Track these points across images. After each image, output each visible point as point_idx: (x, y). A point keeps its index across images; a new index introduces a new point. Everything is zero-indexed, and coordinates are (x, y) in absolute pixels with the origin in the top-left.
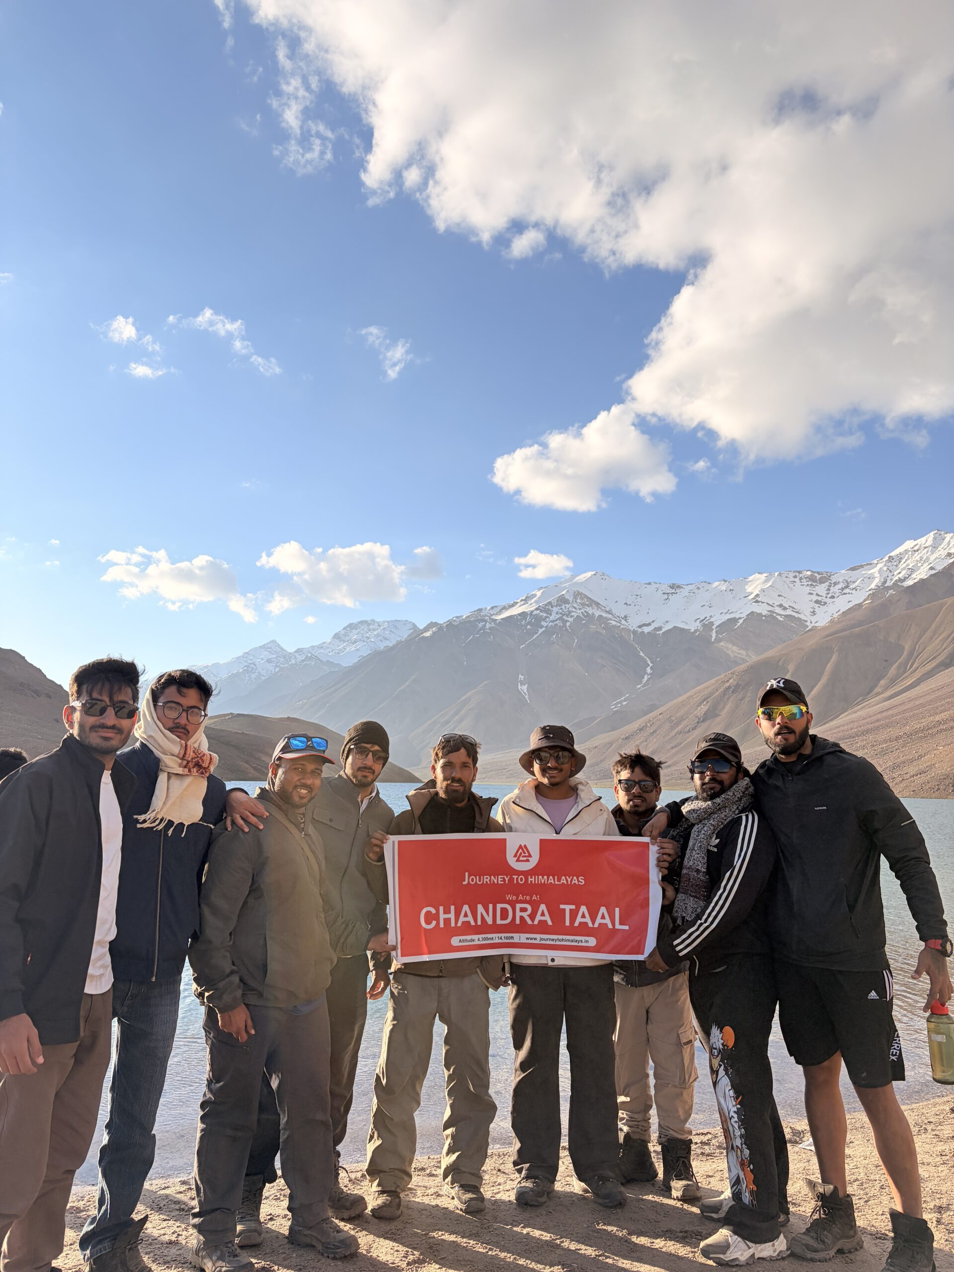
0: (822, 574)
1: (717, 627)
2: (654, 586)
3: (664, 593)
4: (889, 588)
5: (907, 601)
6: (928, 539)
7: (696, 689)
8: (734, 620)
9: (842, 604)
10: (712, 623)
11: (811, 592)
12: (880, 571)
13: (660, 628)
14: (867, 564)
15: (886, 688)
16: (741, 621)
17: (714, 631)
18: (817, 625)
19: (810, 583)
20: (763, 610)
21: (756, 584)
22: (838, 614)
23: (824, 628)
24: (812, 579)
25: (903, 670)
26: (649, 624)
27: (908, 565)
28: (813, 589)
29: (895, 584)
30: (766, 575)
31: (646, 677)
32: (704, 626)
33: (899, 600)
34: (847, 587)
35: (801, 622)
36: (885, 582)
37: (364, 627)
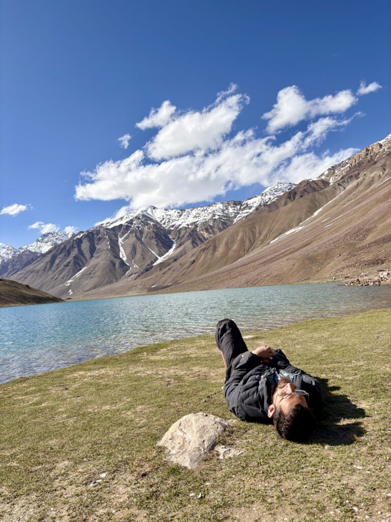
0: (238, 202)
4: (262, 206)
5: (268, 210)
8: (205, 223)
10: (198, 224)
11: (234, 209)
12: (259, 199)
13: (178, 227)
14: (254, 197)
17: (198, 227)
19: (233, 206)
22: (244, 217)
25: (265, 238)
26: (173, 226)
29: (264, 204)
31: (173, 248)
32: (195, 225)
33: (265, 210)
34: (247, 207)
35: (231, 222)
36: (261, 203)
37: (50, 235)
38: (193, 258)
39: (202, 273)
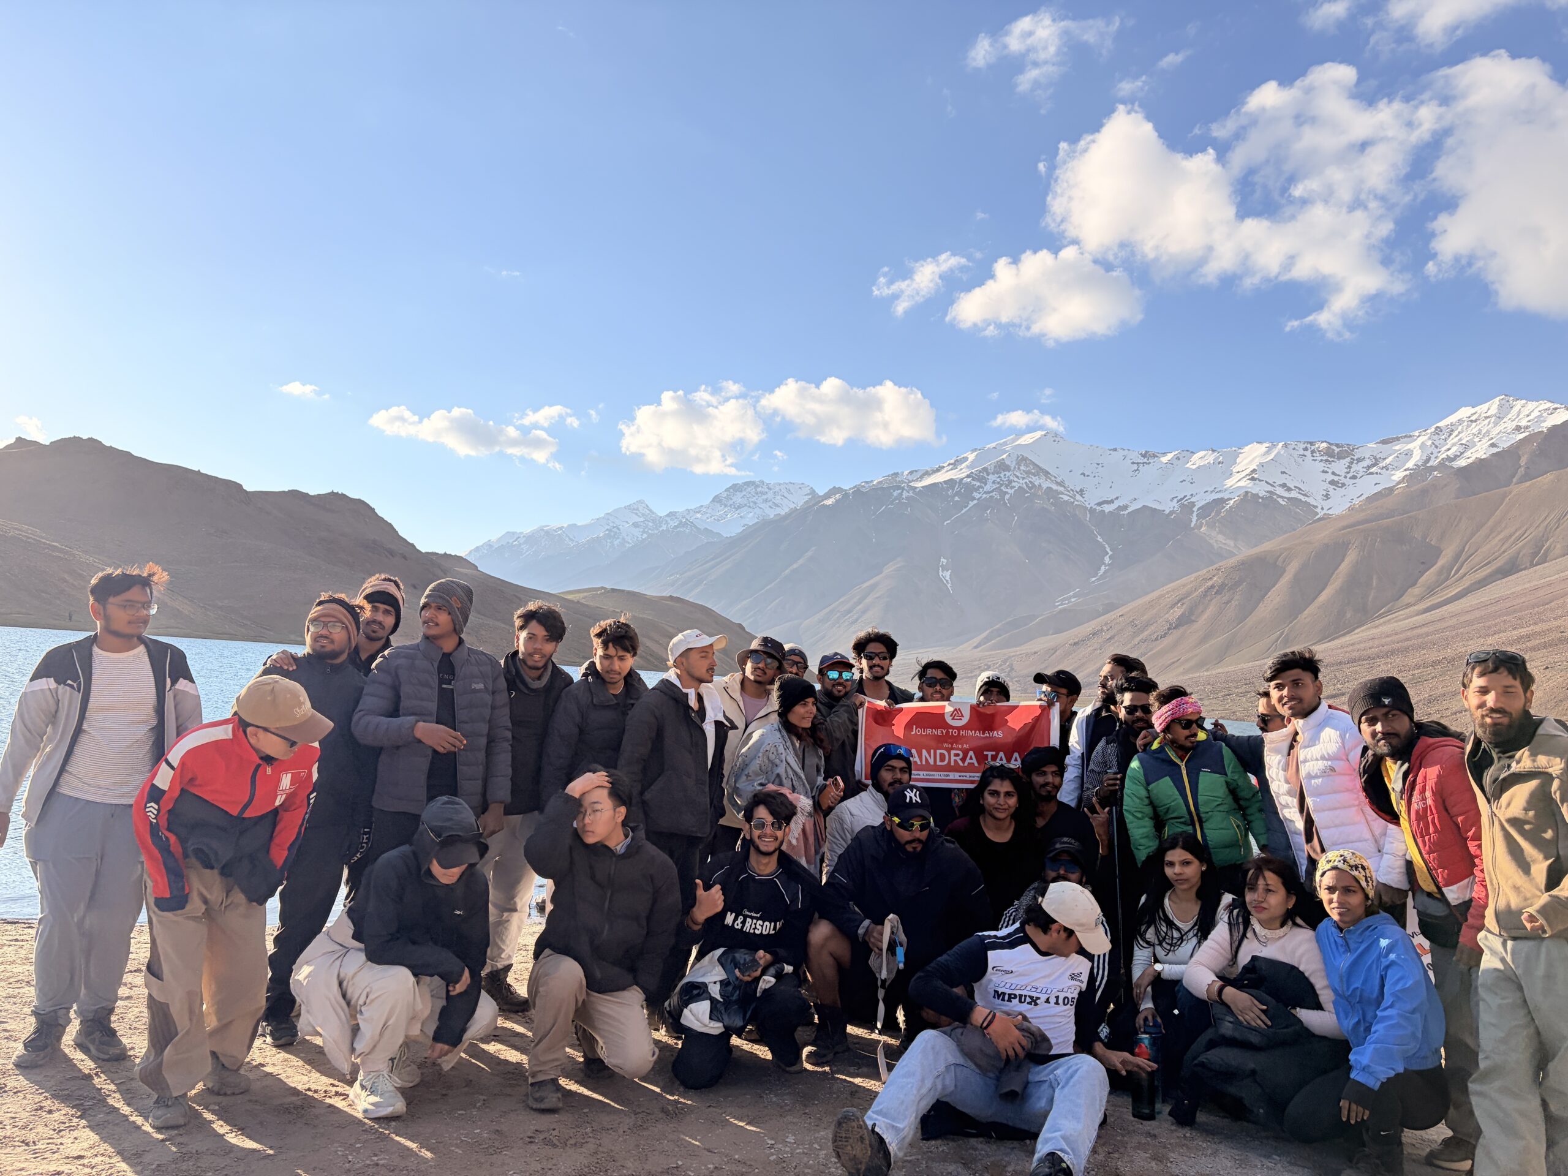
0: (1342, 447)
1: (1198, 510)
2: (1121, 453)
3: (1133, 463)
4: (1433, 469)
5: (1458, 486)
6: (1492, 406)
7: (1168, 586)
8: (1222, 501)
9: (1367, 487)
10: (1193, 504)
11: (1326, 469)
12: (1423, 446)
13: (1125, 507)
14: (1406, 436)
15: (1422, 599)
16: (1232, 502)
17: (1195, 514)
18: (1330, 512)
19: (1324, 458)
20: (1261, 490)
21: (1253, 455)
22: (1361, 499)
23: (1340, 517)
24: (1329, 453)
25: (1445, 575)
26: (1112, 502)
27: (1460, 440)
28: (1329, 466)
29: (1442, 465)
30: (1267, 445)
31: (1103, 568)
32: (1183, 506)
33: (1446, 485)
34: (1374, 465)
35: (1310, 508)
36: (1428, 460)
37: (751, 489)
38: (1178, 611)
39: (1202, 664)
